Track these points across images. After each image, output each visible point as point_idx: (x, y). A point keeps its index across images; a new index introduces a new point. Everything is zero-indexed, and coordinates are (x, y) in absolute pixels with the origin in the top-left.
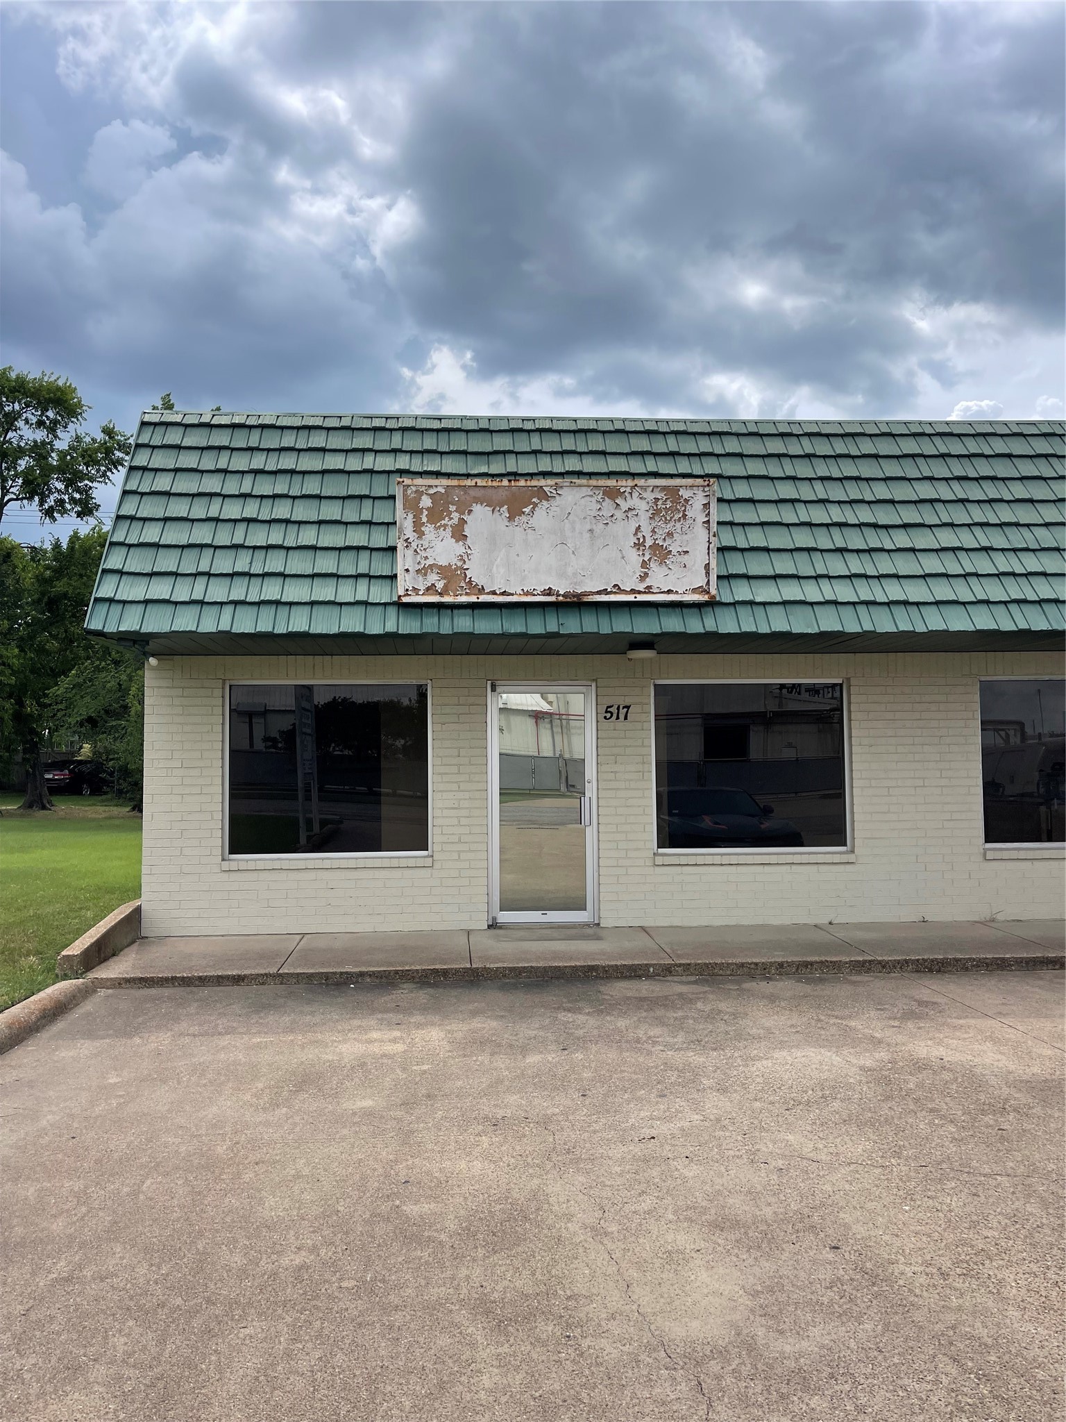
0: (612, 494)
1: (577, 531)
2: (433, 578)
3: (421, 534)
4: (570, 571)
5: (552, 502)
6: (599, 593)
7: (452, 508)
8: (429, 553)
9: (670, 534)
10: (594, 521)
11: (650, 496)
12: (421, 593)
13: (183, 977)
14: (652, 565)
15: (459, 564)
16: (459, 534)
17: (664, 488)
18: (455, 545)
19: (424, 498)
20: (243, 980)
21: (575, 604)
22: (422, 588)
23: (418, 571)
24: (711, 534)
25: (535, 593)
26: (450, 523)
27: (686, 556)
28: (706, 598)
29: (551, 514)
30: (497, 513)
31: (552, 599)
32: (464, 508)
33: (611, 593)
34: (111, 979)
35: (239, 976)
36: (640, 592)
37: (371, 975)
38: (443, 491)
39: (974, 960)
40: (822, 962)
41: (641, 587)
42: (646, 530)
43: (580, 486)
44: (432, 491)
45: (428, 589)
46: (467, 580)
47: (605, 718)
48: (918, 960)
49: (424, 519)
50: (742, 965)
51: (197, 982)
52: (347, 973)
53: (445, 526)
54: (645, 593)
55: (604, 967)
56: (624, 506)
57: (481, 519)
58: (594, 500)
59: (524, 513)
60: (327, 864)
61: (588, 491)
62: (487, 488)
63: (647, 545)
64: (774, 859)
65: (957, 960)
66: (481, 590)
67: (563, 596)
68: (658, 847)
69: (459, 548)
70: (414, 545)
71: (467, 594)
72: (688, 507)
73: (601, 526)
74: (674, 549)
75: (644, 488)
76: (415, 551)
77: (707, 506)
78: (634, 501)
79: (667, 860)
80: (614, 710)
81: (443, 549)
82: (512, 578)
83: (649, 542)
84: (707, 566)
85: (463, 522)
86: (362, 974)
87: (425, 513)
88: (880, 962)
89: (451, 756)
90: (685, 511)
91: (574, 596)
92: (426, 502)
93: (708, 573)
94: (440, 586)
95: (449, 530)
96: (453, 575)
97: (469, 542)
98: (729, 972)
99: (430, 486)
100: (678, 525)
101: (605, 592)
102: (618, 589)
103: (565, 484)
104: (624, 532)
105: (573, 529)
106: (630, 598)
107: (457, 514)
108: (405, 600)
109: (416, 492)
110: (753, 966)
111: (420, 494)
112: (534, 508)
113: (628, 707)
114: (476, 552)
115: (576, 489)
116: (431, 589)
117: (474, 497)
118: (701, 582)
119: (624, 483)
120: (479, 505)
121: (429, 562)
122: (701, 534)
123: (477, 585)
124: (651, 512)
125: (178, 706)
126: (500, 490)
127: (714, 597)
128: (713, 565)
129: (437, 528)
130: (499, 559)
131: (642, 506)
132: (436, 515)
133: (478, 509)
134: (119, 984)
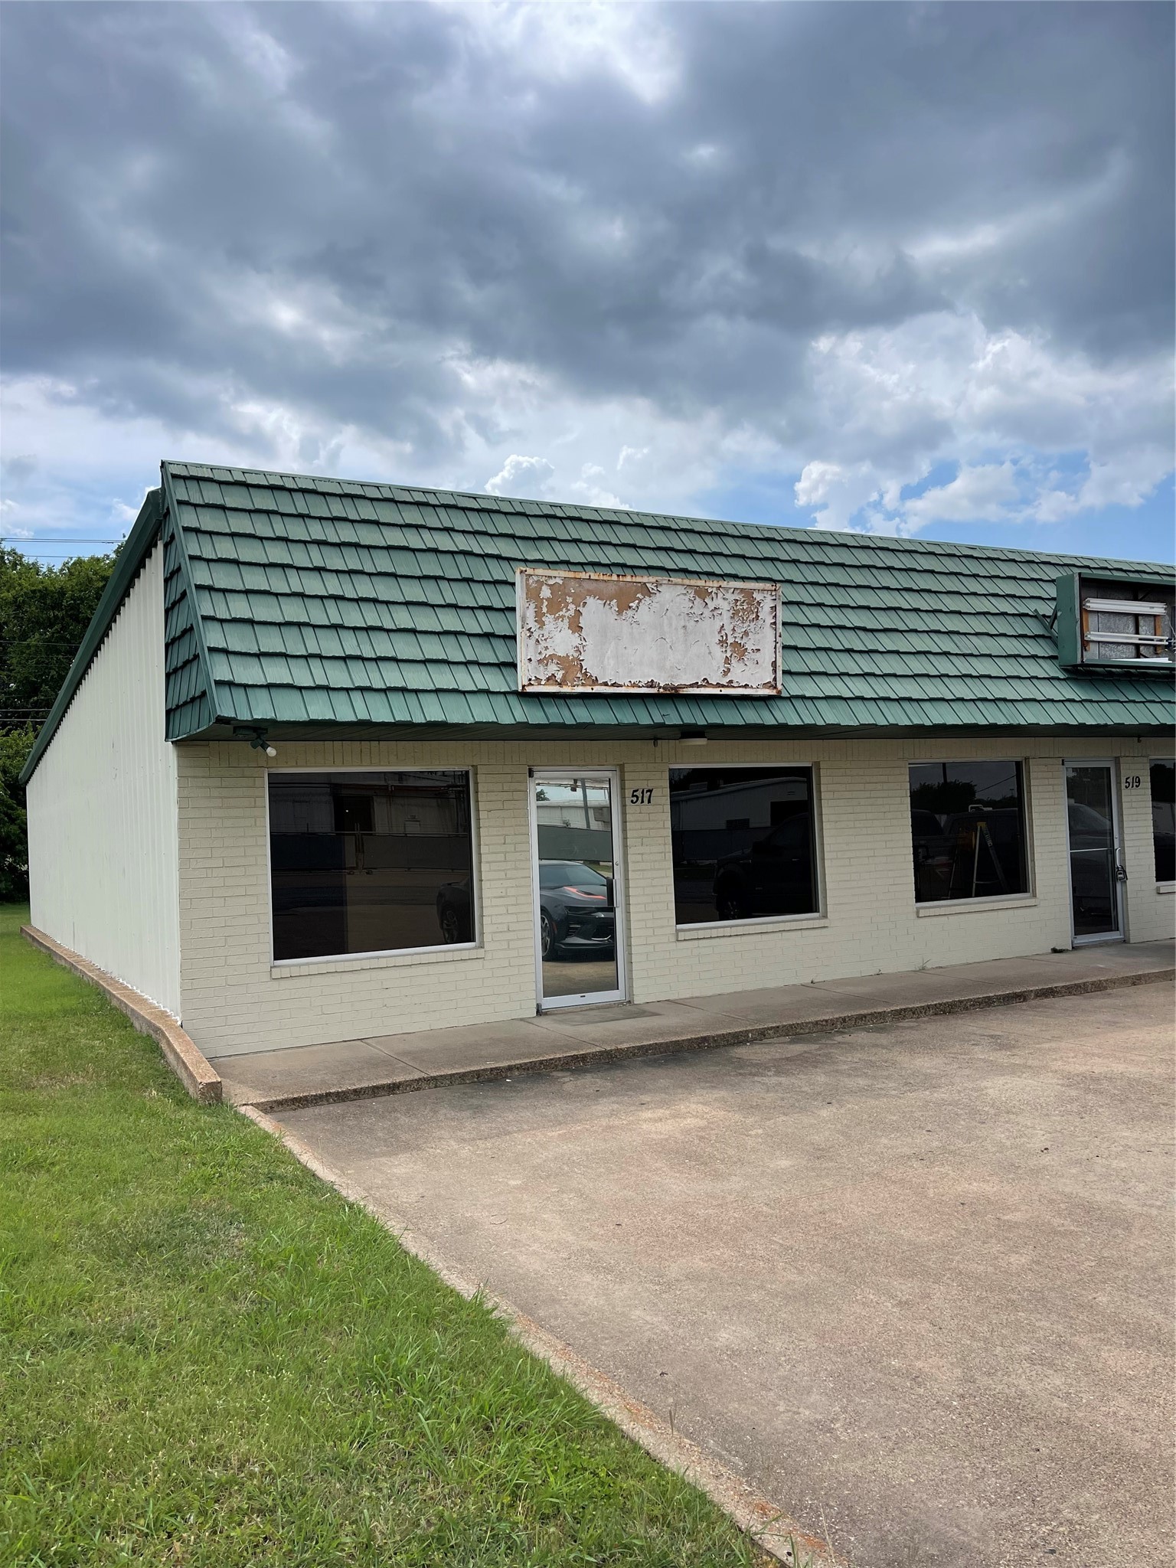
0: (702, 593)
1: (674, 626)
2: (553, 668)
3: (542, 624)
4: (668, 664)
5: (653, 597)
6: (692, 686)
7: (569, 600)
8: (549, 643)
9: (746, 633)
10: (687, 618)
11: (731, 597)
12: (543, 683)
13: (338, 1092)
14: (734, 661)
15: (576, 655)
16: (576, 627)
17: (742, 590)
18: (572, 636)
19: (544, 588)
20: (398, 1088)
21: (672, 696)
22: (543, 678)
23: (540, 661)
24: (778, 635)
25: (640, 684)
26: (567, 614)
27: (758, 654)
28: (773, 692)
29: (652, 610)
30: (607, 606)
31: (654, 691)
32: (579, 601)
33: (701, 686)
34: (262, 1103)
35: (394, 1084)
36: (723, 686)
37: (518, 1067)
38: (561, 582)
39: (971, 1000)
40: (872, 1014)
41: (724, 682)
42: (728, 629)
43: (676, 584)
44: (551, 582)
45: (548, 679)
46: (583, 671)
47: (632, 801)
48: (936, 1005)
49: (545, 610)
50: (817, 1023)
51: (352, 1096)
52: (496, 1068)
53: (563, 617)
54: (728, 687)
55: (714, 1037)
56: (711, 605)
57: (595, 612)
58: (687, 598)
59: (630, 607)
60: (383, 963)
61: (681, 590)
62: (598, 582)
63: (729, 642)
64: (770, 928)
65: (961, 1002)
66: (595, 682)
67: (664, 688)
68: (677, 924)
69: (575, 640)
70: (536, 635)
71: (583, 685)
72: (760, 609)
73: (692, 623)
74: (749, 646)
75: (727, 589)
76: (537, 641)
77: (774, 608)
78: (719, 602)
79: (688, 935)
80: (639, 794)
81: (561, 641)
82: (620, 670)
83: (730, 640)
84: (774, 664)
85: (579, 613)
86: (510, 1068)
87: (546, 603)
88: (911, 1009)
89: (498, 844)
90: (757, 612)
91: (672, 689)
92: (546, 592)
93: (775, 671)
94: (559, 676)
95: (566, 621)
96: (572, 665)
97: (583, 634)
98: (807, 1031)
99: (550, 577)
100: (752, 624)
101: (696, 685)
102: (707, 683)
103: (664, 582)
104: (710, 629)
105: (671, 625)
106: (716, 691)
107: (574, 606)
108: (529, 689)
109: (537, 581)
110: (824, 1023)
111: (540, 584)
112: (639, 603)
113: (650, 791)
114: (590, 644)
115: (673, 587)
116: (551, 679)
117: (588, 590)
118: (769, 678)
119: (710, 584)
120: (592, 598)
121: (549, 652)
122: (769, 634)
123: (591, 676)
124: (732, 612)
125: (216, 798)
126: (610, 584)
127: (780, 692)
128: (779, 662)
129: (557, 619)
130: (609, 652)
131: (725, 606)
132: (555, 606)
133: (590, 600)
134: (271, 1107)
